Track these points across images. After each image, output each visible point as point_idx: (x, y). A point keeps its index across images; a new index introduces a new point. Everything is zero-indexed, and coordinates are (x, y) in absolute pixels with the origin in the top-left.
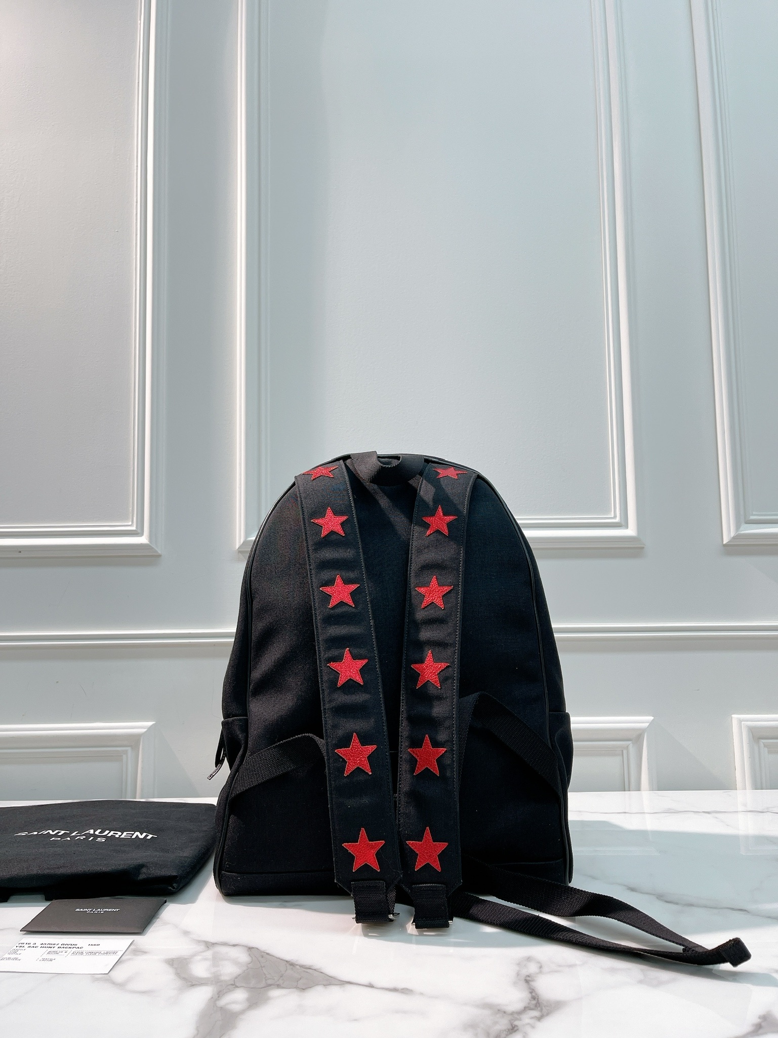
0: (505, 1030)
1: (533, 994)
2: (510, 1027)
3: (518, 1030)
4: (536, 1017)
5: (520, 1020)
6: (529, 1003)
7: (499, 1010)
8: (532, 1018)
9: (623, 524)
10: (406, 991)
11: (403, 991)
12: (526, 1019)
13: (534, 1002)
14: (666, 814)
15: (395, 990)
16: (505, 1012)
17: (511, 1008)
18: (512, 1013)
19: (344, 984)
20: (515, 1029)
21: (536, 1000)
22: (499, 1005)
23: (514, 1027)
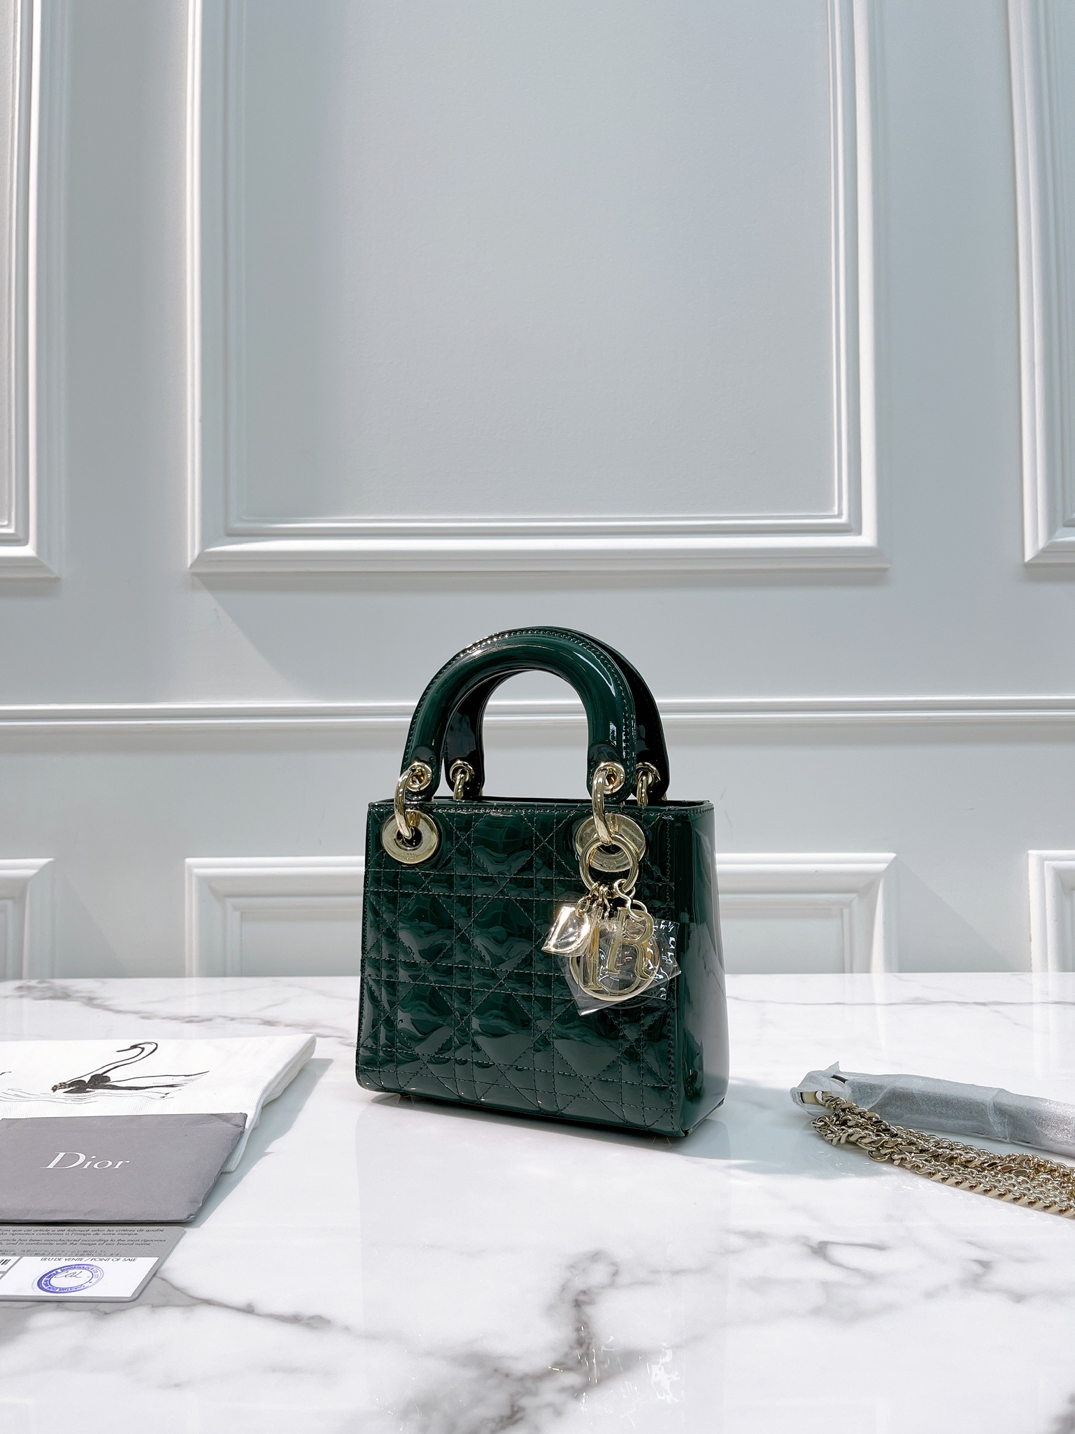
0: (494, 1420)
1: (583, 1334)
2: (507, 1412)
3: (521, 1419)
4: (572, 1387)
5: (533, 1393)
6: (566, 1355)
7: (496, 1370)
8: (563, 1390)
9: (853, 527)
10: (314, 1323)
11: (309, 1322)
12: (549, 1393)
13: (578, 1353)
14: (910, 1006)
15: (295, 1319)
16: (507, 1375)
17: (521, 1367)
18: (522, 1379)
19: (194, 1305)
20: (518, 1416)
21: (585, 1347)
22: (500, 1358)
23: (517, 1412)
